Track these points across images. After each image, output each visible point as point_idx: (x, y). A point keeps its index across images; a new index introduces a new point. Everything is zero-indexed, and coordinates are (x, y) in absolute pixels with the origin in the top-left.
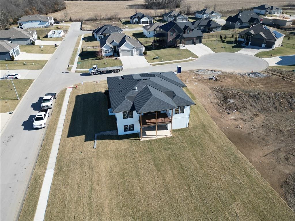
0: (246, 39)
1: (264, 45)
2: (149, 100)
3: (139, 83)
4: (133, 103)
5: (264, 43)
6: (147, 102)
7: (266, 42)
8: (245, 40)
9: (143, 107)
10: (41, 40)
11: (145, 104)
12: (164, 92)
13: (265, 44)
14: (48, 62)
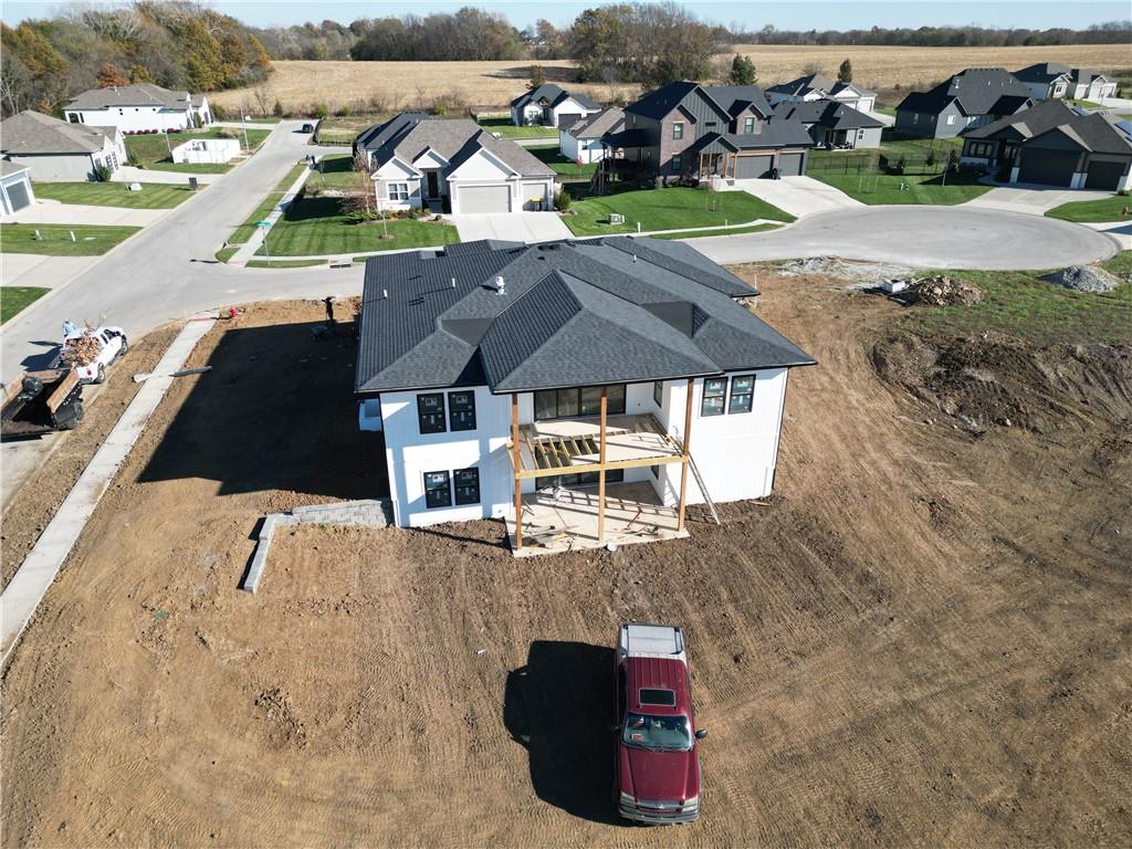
0: (995, 162)
1: (1076, 178)
2: (562, 330)
3: (517, 261)
4: (479, 350)
5: (1079, 168)
6: (553, 339)
7: (1088, 163)
8: (990, 163)
9: (526, 363)
10: (140, 167)
11: (543, 347)
12: (644, 306)
13: (1085, 175)
14: (138, 233)
